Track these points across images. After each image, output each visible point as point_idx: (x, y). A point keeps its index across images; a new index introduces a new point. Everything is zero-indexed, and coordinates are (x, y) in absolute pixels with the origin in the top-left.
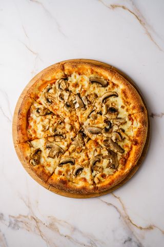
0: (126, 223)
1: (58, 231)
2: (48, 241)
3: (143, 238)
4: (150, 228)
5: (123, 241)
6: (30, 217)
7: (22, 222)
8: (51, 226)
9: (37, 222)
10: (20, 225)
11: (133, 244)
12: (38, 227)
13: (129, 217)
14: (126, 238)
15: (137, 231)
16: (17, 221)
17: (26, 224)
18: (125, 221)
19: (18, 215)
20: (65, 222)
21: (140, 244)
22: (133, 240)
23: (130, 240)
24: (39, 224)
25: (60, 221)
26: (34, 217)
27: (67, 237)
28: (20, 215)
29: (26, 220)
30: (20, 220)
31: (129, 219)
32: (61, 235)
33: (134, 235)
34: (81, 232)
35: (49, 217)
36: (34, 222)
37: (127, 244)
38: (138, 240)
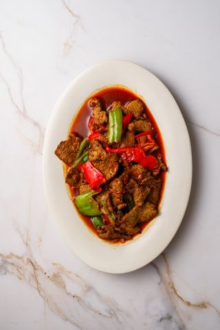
0: (168, 292)
1: (64, 287)
2: (47, 299)
3: (190, 318)
4: (203, 305)
5: (159, 318)
6: (25, 259)
7: (12, 264)
8: (56, 278)
9: (35, 269)
10: (10, 268)
11: (173, 325)
12: (35, 277)
13: (173, 284)
14: (164, 314)
15: (182, 307)
16: (5, 262)
17: (19, 268)
18: (167, 290)
19: (8, 254)
20: (77, 276)
21: (184, 326)
22: (173, 320)
23: (169, 318)
24: (38, 272)
25: (70, 273)
26: (33, 261)
27: (75, 298)
28: (12, 254)
29: (20, 262)
30: (9, 260)
31: (173, 288)
32: (68, 294)
33: (177, 312)
34: (98, 295)
35: (54, 264)
36: (30, 268)
37: (164, 322)
38: (181, 320)
